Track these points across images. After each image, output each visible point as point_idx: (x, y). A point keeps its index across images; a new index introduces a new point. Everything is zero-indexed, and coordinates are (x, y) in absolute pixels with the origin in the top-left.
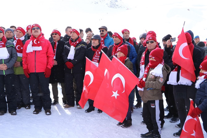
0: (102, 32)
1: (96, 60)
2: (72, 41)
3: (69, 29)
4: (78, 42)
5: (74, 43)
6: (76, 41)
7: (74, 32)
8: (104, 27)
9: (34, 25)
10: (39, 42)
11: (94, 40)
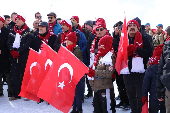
0: (50, 19)
2: (17, 28)
3: (14, 16)
4: (23, 30)
5: (20, 31)
6: (21, 28)
7: (20, 18)
8: (53, 13)
11: (41, 28)
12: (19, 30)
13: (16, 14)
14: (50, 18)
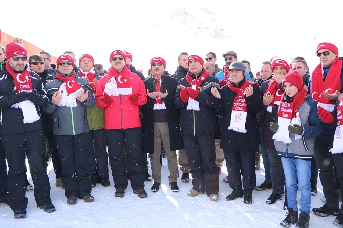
0: (228, 61)
1: (240, 107)
2: (192, 76)
4: (203, 78)
5: (198, 81)
6: (199, 76)
8: (232, 52)
9: (115, 53)
10: (126, 80)
12: (196, 80)
13: (186, 54)
14: (228, 59)
